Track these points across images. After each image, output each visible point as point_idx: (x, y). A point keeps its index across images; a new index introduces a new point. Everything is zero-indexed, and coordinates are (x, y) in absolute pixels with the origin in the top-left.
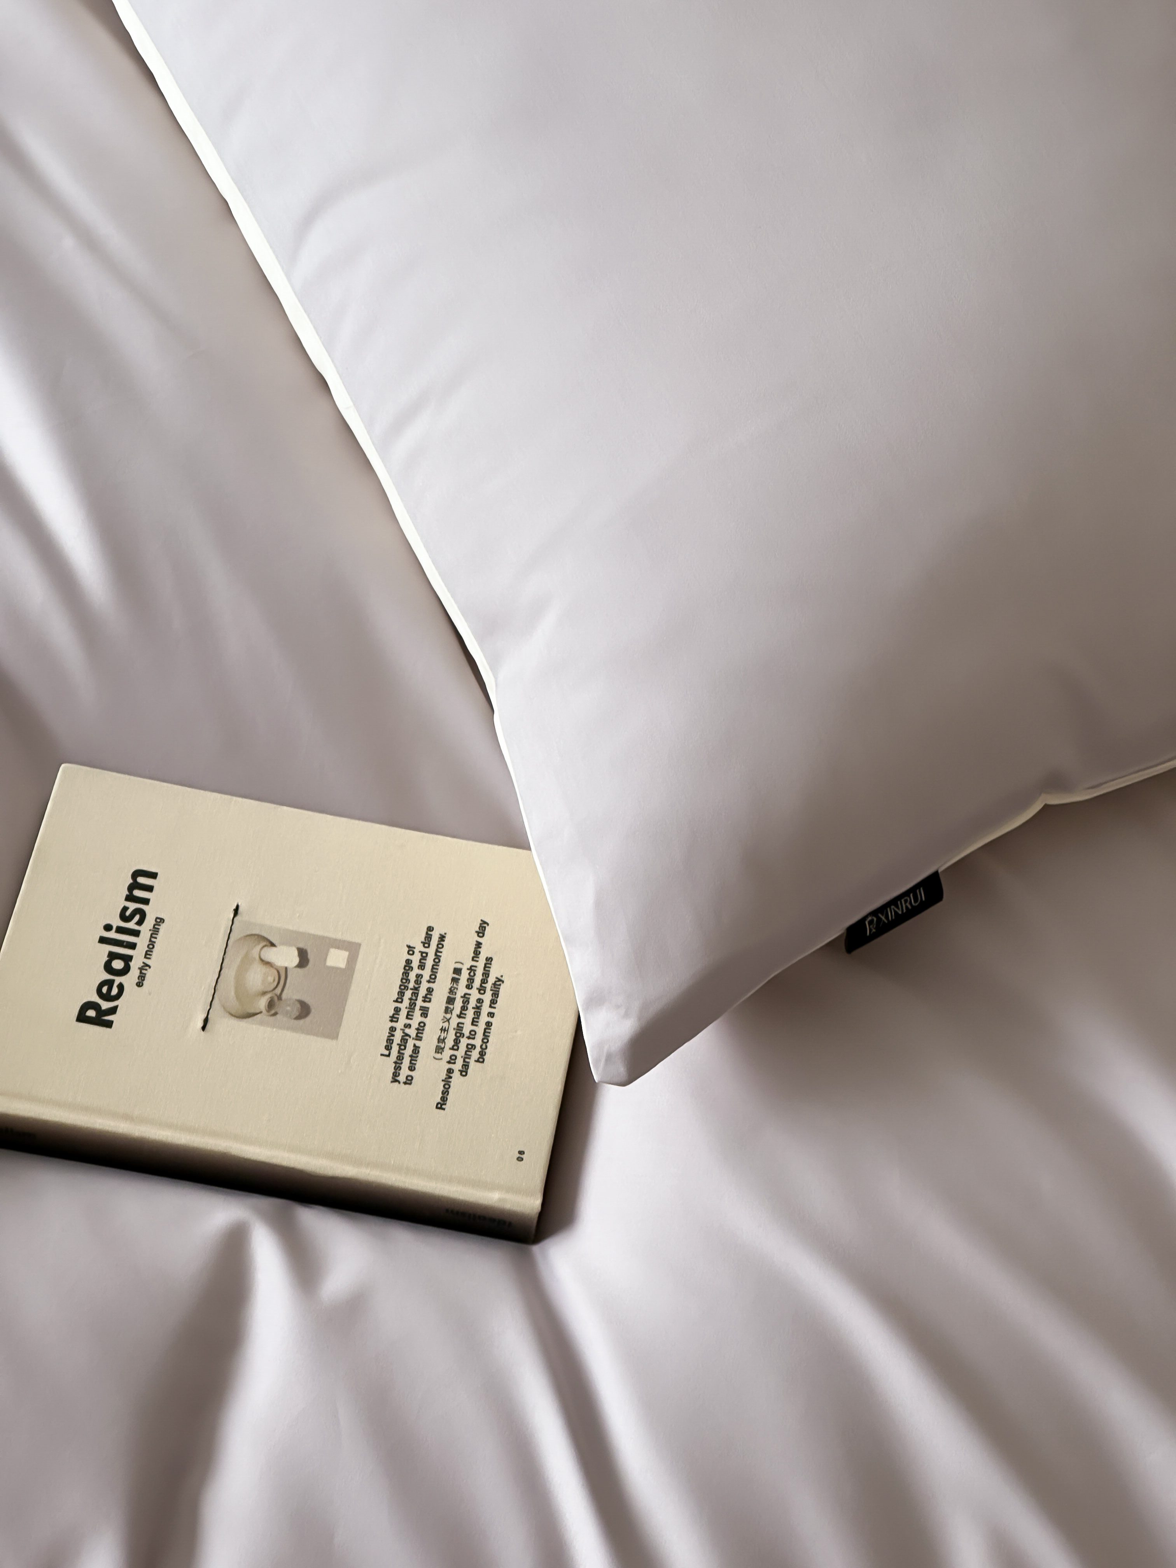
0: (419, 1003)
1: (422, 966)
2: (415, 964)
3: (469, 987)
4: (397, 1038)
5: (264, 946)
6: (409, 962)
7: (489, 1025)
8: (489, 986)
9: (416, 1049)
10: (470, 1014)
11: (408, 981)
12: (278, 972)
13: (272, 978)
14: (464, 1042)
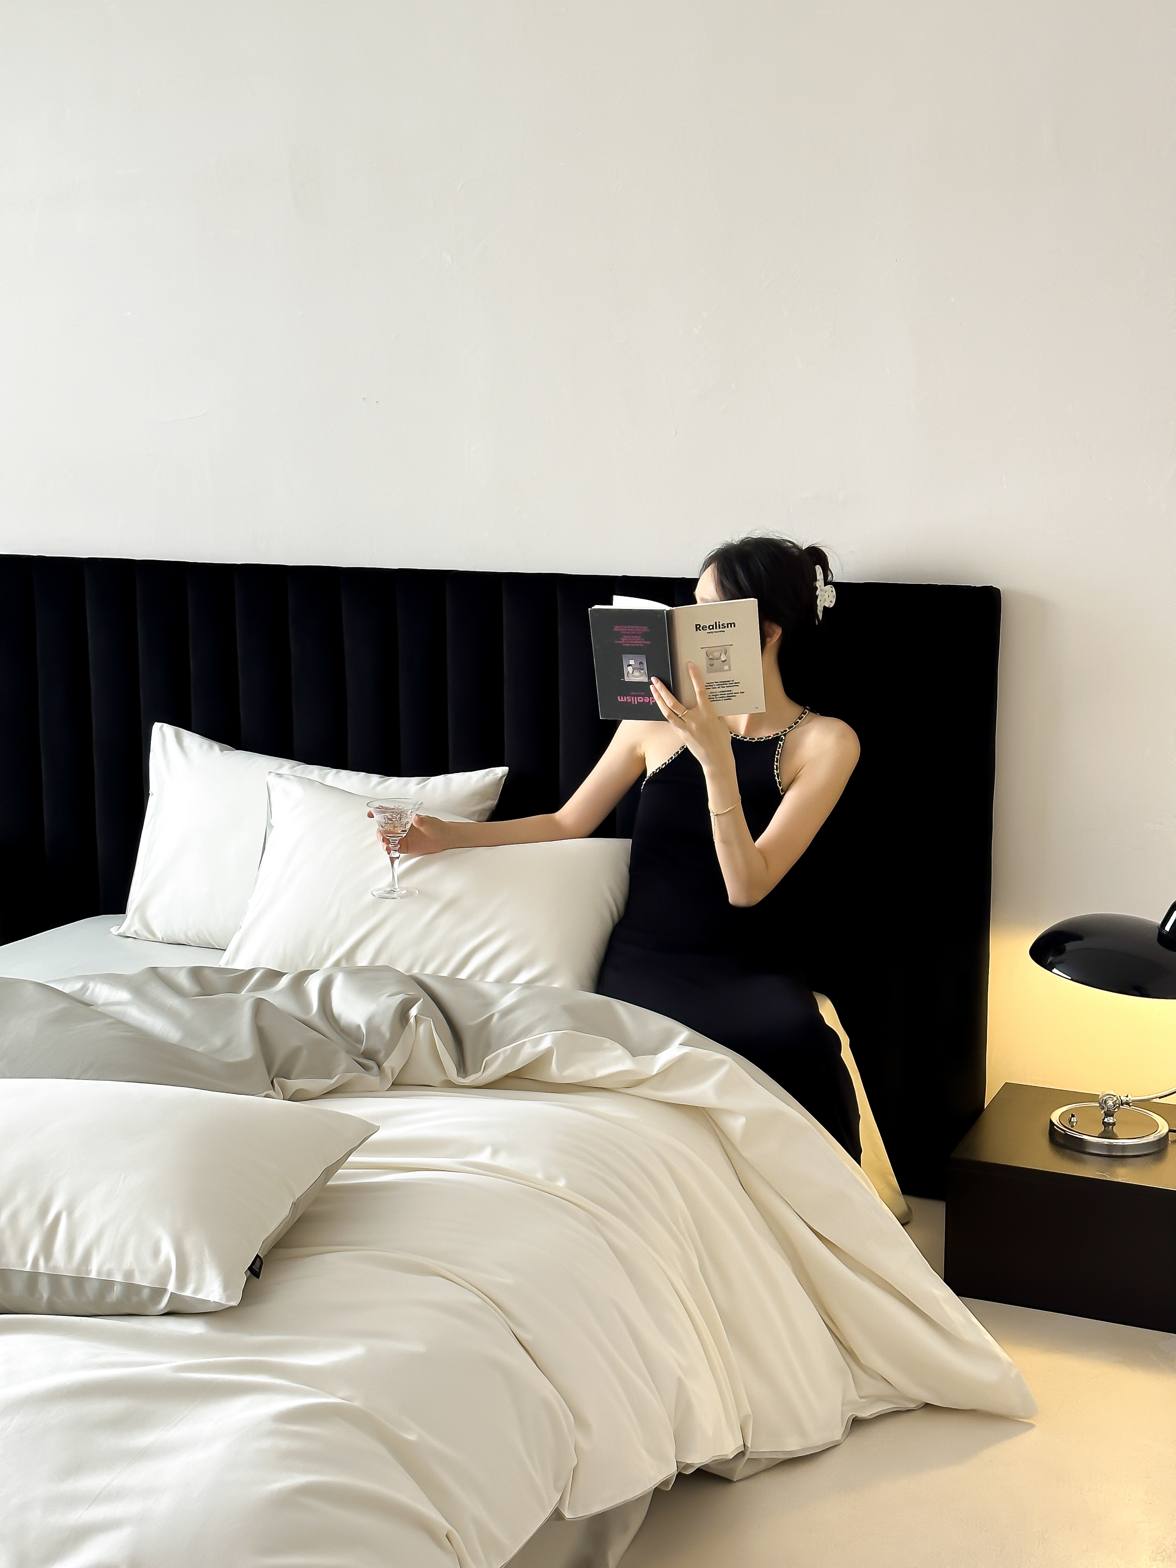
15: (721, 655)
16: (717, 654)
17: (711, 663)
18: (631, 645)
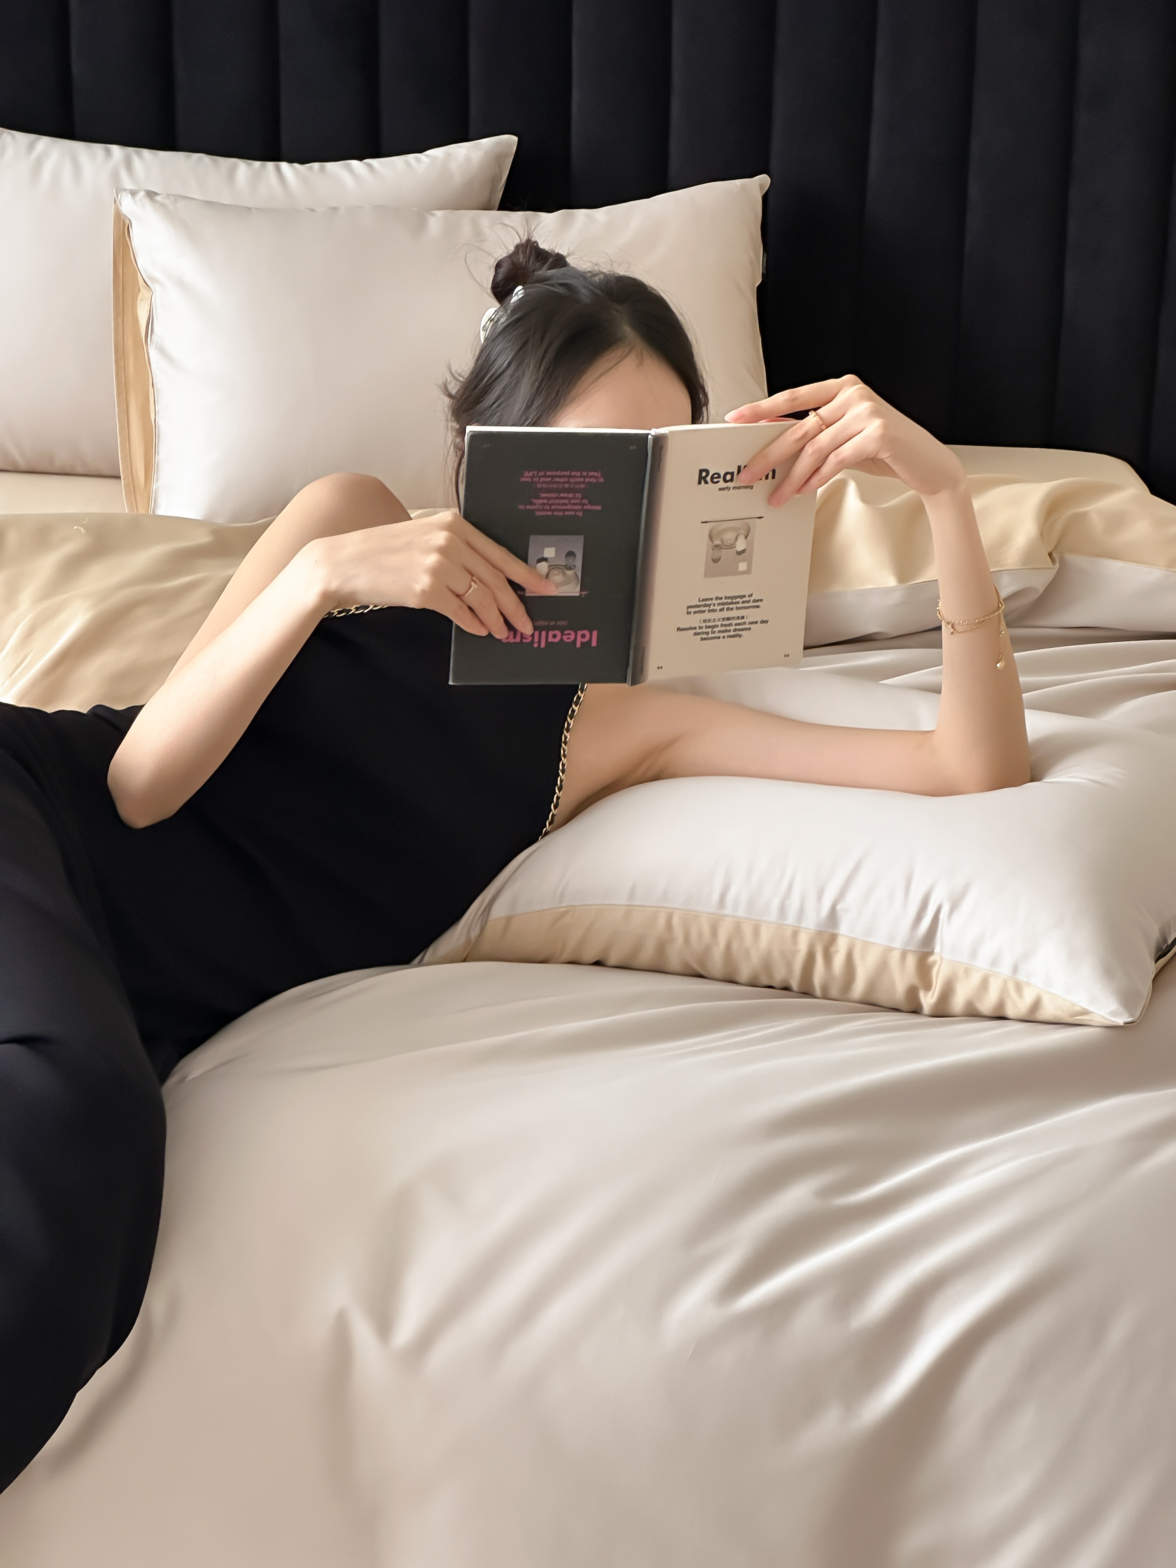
0: (726, 607)
1: (743, 602)
2: (744, 599)
3: (736, 625)
4: (708, 602)
5: (745, 535)
6: (744, 596)
7: (719, 638)
8: (737, 632)
9: (704, 611)
10: (724, 628)
11: (736, 599)
12: (733, 545)
13: (730, 542)
14: (710, 630)
15: (736, 539)
16: (729, 537)
17: (716, 557)
18: (555, 513)
